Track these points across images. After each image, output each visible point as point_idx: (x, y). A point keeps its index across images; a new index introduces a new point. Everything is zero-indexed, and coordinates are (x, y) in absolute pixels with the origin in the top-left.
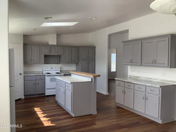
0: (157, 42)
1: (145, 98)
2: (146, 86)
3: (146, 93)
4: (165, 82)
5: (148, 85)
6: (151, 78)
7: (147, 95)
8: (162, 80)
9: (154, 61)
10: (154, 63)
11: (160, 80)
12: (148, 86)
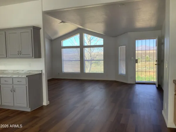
0: (21, 33)
1: (13, 91)
2: (13, 78)
3: (13, 85)
4: (31, 72)
5: (14, 76)
6: (18, 70)
7: (15, 86)
8: (28, 71)
9: (19, 52)
10: (19, 54)
11: (27, 71)
12: (15, 78)
